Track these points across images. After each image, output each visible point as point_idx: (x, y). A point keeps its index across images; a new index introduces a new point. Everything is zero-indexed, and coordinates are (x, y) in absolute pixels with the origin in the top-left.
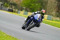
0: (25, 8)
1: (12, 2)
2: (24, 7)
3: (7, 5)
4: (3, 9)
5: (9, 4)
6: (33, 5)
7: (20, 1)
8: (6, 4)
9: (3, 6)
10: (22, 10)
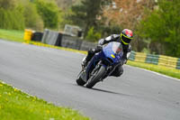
0: (148, 42)
1: (110, 24)
2: (147, 38)
3: (94, 33)
4: (83, 45)
5: (101, 31)
6: (172, 32)
7: (134, 23)
8: (91, 31)
9: (82, 38)
10: (139, 50)
